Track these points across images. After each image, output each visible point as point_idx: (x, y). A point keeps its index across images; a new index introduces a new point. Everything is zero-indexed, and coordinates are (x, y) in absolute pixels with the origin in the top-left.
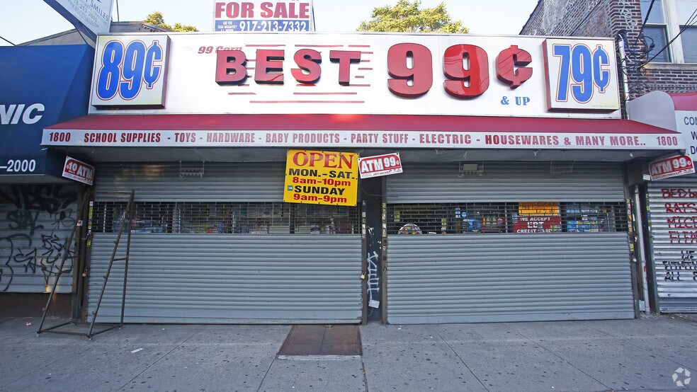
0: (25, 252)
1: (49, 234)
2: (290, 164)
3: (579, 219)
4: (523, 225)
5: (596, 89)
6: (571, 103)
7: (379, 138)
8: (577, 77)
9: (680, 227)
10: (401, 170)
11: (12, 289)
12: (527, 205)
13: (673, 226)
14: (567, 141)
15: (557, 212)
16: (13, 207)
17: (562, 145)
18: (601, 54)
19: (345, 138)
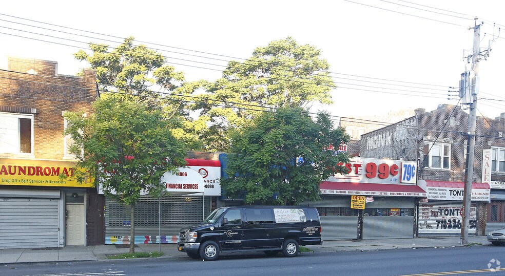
2: (352, 199)
3: (404, 212)
4: (391, 214)
5: (411, 177)
6: (406, 181)
7: (370, 193)
8: (408, 174)
10: (373, 201)
12: (392, 209)
13: (423, 214)
14: (406, 194)
15: (399, 210)
17: (404, 195)
18: (414, 167)
19: (364, 193)
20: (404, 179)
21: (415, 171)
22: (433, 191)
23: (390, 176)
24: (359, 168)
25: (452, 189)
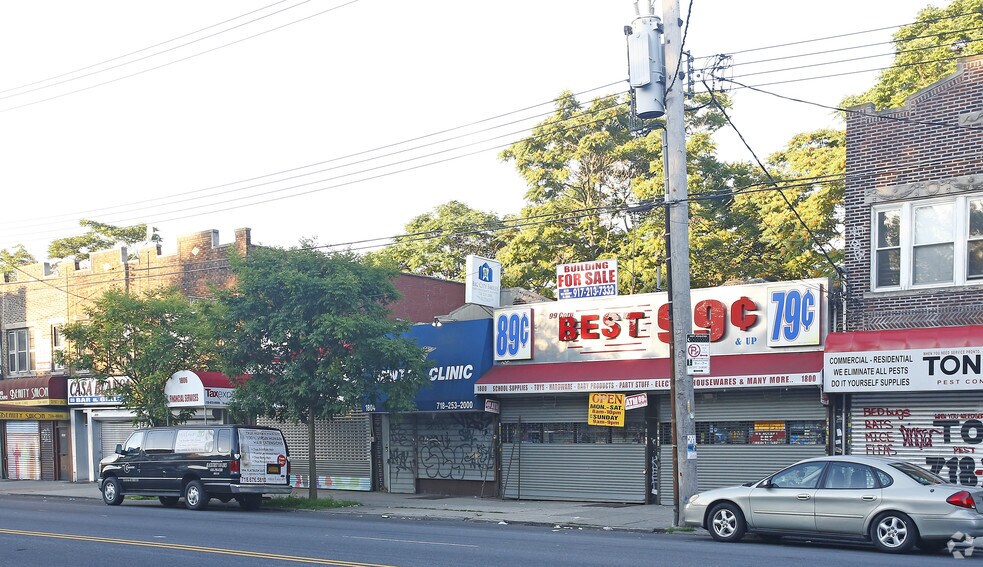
0: (470, 455)
1: (480, 444)
2: (591, 402)
3: (802, 433)
4: (758, 438)
5: (802, 328)
6: (783, 341)
7: (633, 384)
9: (876, 441)
10: (647, 405)
11: (465, 478)
12: (760, 423)
13: (869, 440)
14: (741, 382)
15: (782, 428)
16: (461, 427)
17: (738, 385)
18: (809, 296)
19: (616, 385)
20: (776, 336)
21: (815, 309)
22: (852, 366)
23: (734, 331)
24: (640, 322)
25: (933, 352)
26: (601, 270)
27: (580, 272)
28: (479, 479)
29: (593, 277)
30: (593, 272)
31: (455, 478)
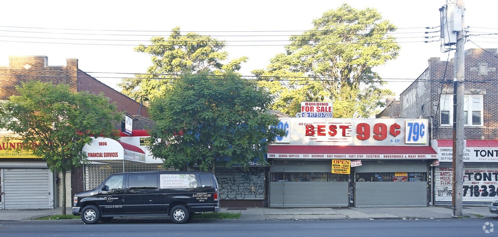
0: (248, 188)
1: (255, 182)
2: (333, 163)
3: (414, 177)
4: (396, 179)
5: (420, 137)
6: (412, 141)
7: (356, 156)
8: (414, 133)
9: (444, 180)
10: (361, 165)
11: (245, 199)
12: (397, 173)
13: (442, 179)
14: (406, 157)
15: (406, 175)
16: (243, 174)
17: (404, 158)
18: (422, 125)
19: (347, 156)
20: (409, 140)
21: (425, 130)
22: (448, 152)
23: (389, 137)
24: (347, 130)
25: (477, 149)
26: (325, 106)
27: (314, 106)
28: (254, 199)
29: (320, 109)
30: (320, 106)
31: (238, 199)
